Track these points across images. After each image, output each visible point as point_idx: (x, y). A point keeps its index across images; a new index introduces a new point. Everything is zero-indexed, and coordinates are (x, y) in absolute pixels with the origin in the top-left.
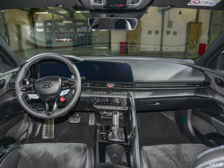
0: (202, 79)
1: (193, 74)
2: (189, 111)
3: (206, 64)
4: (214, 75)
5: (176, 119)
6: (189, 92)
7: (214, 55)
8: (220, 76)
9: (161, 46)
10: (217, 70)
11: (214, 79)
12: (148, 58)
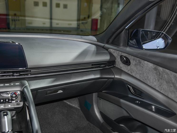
0: (106, 58)
1: (98, 52)
2: (95, 95)
3: (109, 41)
4: (119, 53)
5: (81, 106)
6: (94, 74)
7: (117, 31)
8: (125, 54)
9: (51, 19)
10: (121, 47)
11: (119, 57)
12: (42, 35)
